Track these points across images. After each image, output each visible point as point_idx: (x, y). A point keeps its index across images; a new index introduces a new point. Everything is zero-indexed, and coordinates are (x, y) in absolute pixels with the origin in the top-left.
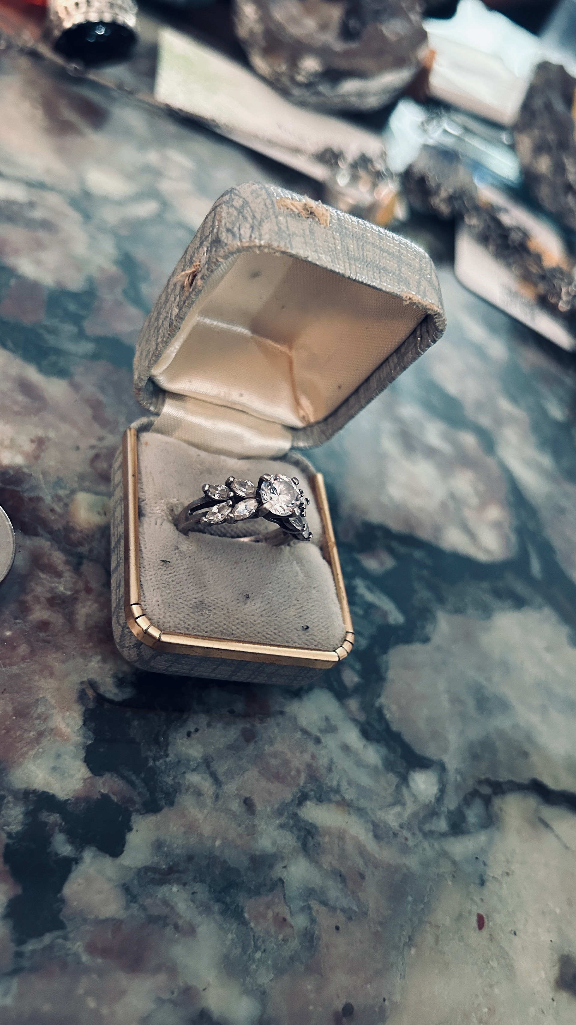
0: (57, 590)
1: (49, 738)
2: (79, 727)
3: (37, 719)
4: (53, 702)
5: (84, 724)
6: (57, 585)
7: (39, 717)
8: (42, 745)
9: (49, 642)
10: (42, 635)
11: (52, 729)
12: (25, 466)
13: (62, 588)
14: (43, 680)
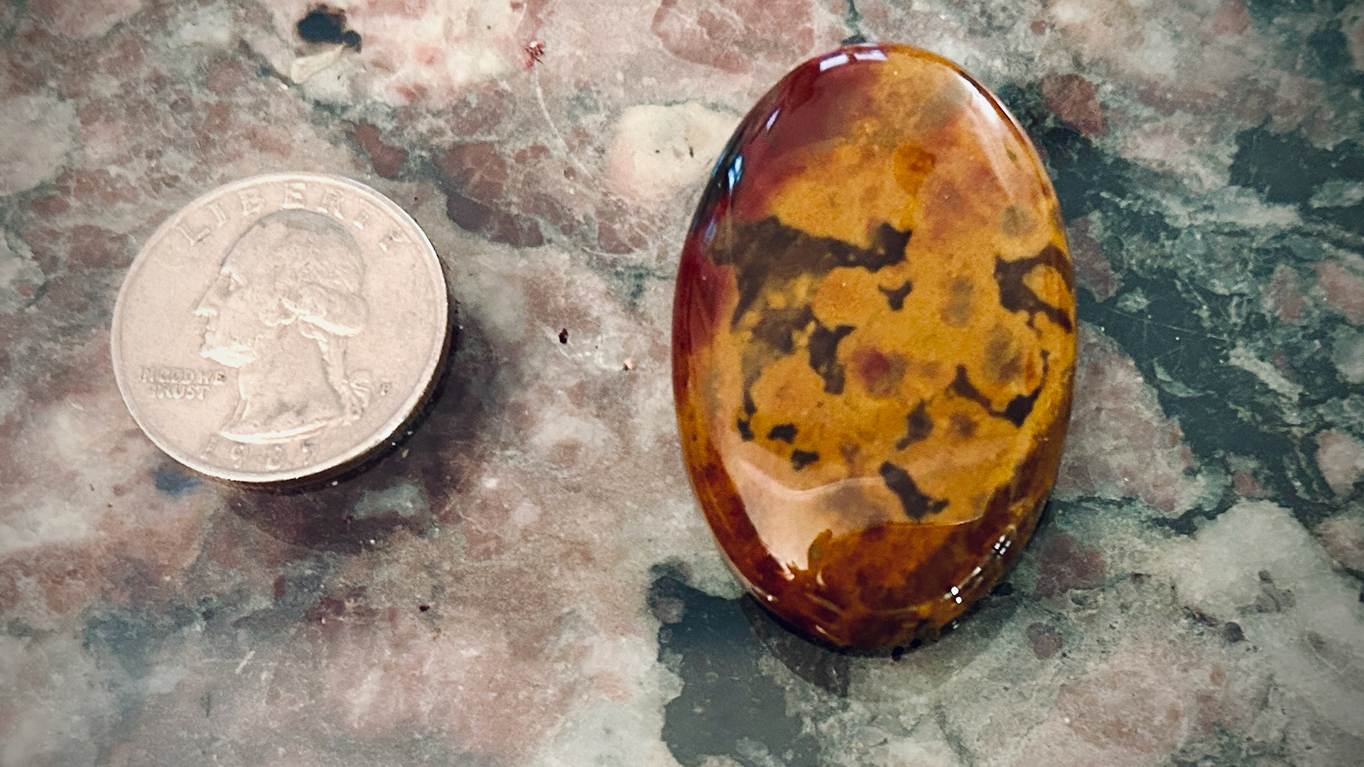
0: (589, 367)
1: (585, 697)
2: (648, 668)
3: (557, 660)
4: (592, 619)
5: (660, 660)
6: (588, 354)
7: (564, 657)
8: (573, 714)
9: (577, 489)
10: (563, 475)
11: (591, 679)
12: (502, 76)
13: (599, 360)
14: (568, 574)
